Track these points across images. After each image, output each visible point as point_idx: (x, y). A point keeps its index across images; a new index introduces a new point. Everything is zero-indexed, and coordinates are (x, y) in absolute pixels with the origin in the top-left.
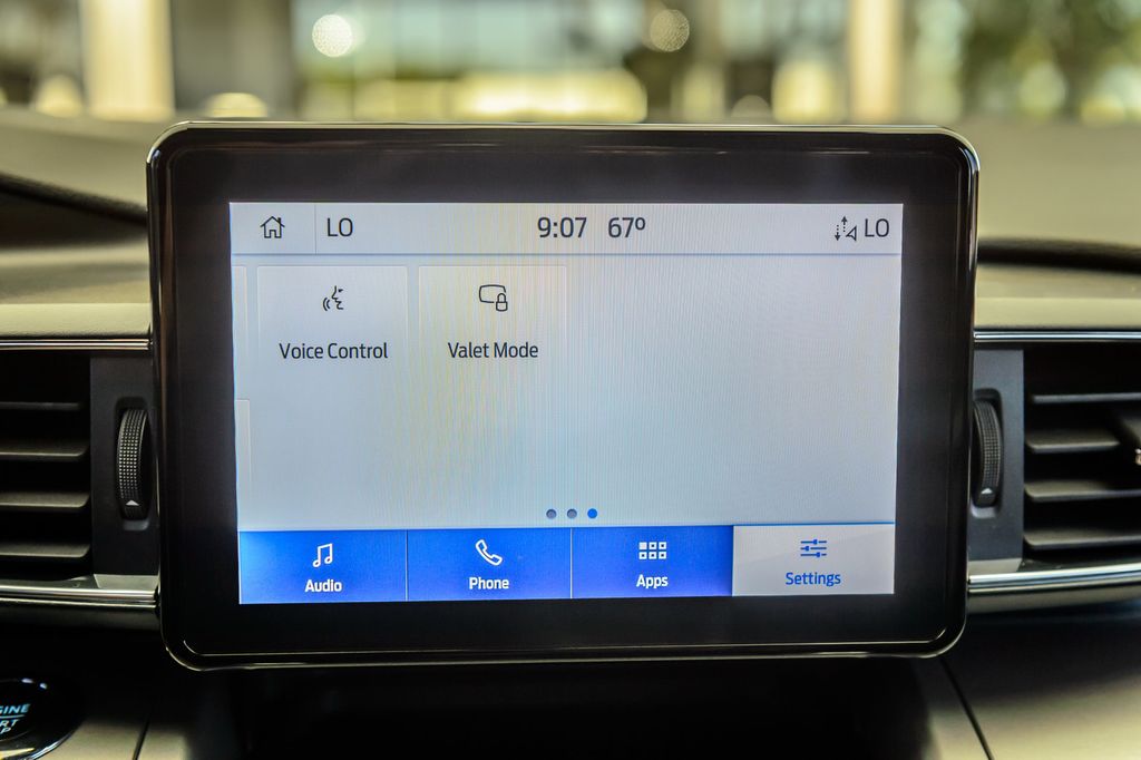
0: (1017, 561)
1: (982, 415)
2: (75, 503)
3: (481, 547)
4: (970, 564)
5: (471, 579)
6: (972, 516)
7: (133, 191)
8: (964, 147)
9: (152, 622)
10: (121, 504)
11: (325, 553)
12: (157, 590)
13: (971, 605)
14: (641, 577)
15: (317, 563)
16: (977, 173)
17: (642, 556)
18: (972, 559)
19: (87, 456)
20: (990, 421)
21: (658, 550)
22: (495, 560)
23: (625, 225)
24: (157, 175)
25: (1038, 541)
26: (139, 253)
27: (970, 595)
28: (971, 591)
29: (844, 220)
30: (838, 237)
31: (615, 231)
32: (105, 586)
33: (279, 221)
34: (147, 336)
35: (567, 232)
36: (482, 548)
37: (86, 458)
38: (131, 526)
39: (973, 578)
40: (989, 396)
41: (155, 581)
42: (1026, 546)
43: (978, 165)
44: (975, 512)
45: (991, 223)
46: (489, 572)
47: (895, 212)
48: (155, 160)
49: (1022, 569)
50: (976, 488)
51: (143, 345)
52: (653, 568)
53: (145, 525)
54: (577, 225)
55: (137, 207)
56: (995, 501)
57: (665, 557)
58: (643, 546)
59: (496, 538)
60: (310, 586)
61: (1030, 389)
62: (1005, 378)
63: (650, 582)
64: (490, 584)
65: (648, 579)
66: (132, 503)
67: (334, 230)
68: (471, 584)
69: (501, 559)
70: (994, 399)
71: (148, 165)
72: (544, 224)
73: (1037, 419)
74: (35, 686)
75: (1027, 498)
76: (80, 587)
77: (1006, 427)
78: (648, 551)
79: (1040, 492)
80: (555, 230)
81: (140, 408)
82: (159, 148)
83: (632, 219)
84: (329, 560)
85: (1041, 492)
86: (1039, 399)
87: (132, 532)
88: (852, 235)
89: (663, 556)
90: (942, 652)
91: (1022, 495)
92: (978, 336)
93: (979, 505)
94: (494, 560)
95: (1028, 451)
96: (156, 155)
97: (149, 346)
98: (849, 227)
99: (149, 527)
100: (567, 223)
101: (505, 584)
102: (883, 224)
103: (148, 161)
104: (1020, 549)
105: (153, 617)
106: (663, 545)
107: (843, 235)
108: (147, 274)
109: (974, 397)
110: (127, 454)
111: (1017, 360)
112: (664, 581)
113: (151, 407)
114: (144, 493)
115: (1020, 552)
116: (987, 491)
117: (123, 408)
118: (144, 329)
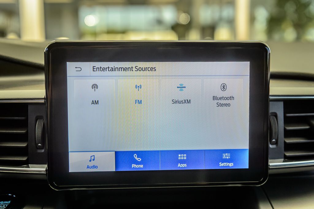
0: (283, 160)
1: (272, 119)
2: (24, 145)
4: (269, 161)
5: (133, 165)
6: (270, 147)
7: (40, 60)
8: (266, 46)
9: (45, 177)
10: (36, 144)
12: (46, 168)
13: (270, 172)
14: (179, 164)
16: (270, 53)
17: (179, 158)
18: (270, 159)
20: (274, 121)
21: (184, 157)
22: (139, 160)
24: (47, 55)
25: (288, 154)
26: (42, 77)
27: (270, 169)
28: (270, 168)
32: (32, 168)
34: (44, 99)
36: (135, 157)
37: (27, 132)
38: (39, 151)
39: (271, 164)
40: (274, 114)
41: (46, 166)
42: (285, 155)
43: (270, 51)
44: (271, 146)
45: (274, 67)
46: (137, 163)
47: (247, 64)
48: (47, 51)
49: (284, 162)
50: (271, 139)
51: (43, 101)
52: (182, 162)
53: (43, 151)
55: (43, 65)
56: (276, 143)
57: (186, 159)
58: (180, 155)
59: (139, 153)
61: (285, 113)
62: (278, 109)
63: (182, 165)
64: (138, 166)
65: (181, 165)
66: (40, 145)
67: (95, 69)
68: (133, 166)
69: (141, 159)
70: (275, 115)
71: (45, 52)
73: (288, 121)
74: (12, 196)
75: (285, 142)
76: (25, 168)
77: (278, 122)
78: (181, 157)
81: (42, 119)
82: (48, 48)
85: (289, 141)
86: (288, 115)
87: (39, 153)
89: (185, 158)
90: (262, 185)
91: (283, 141)
92: (271, 98)
93: (272, 144)
95: (285, 129)
96: (47, 49)
97: (45, 101)
99: (44, 151)
101: (142, 166)
103: (45, 51)
104: (283, 156)
106: (185, 155)
108: (44, 82)
109: (270, 115)
110: (38, 131)
111: (282, 104)
112: (185, 165)
113: (45, 118)
114: (43, 142)
115: (283, 157)
116: (274, 140)
117: (37, 118)
118: (43, 97)
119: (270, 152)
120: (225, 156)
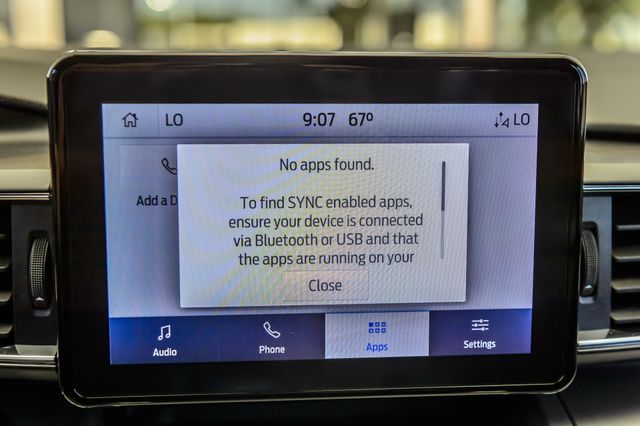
0: (606, 331)
1: (586, 239)
2: (4, 298)
3: (267, 326)
4: (580, 333)
5: (261, 347)
6: (580, 303)
7: (40, 96)
8: (576, 65)
9: (53, 376)
10: (32, 299)
11: (166, 331)
12: (56, 356)
13: (580, 359)
15: (160, 338)
16: (586, 83)
18: (582, 329)
19: (10, 268)
20: (591, 241)
23: (360, 118)
24: (53, 85)
25: (619, 317)
26: (42, 135)
27: (579, 353)
28: (580, 351)
29: (501, 114)
30: (497, 125)
31: (353, 121)
32: (23, 353)
33: (134, 116)
34: (49, 191)
35: (322, 122)
38: (39, 314)
39: (580, 342)
40: (591, 227)
41: (55, 349)
42: (612, 321)
43: (587, 77)
44: (582, 301)
45: (594, 115)
46: (272, 342)
47: (533, 109)
48: (52, 75)
49: (609, 336)
50: (583, 284)
51: (45, 197)
53: (48, 313)
54: (329, 117)
55: (41, 105)
56: (594, 293)
60: (156, 353)
61: (616, 220)
62: (600, 214)
64: (273, 350)
66: (39, 299)
67: (171, 121)
68: (261, 350)
69: (279, 334)
70: (593, 228)
71: (48, 79)
72: (308, 117)
73: (620, 240)
75: (613, 290)
76: (7, 354)
77: (600, 245)
79: (621, 286)
80: (315, 121)
81: (44, 238)
82: (55, 68)
83: (364, 114)
84: (168, 335)
86: (621, 227)
87: (38, 318)
88: (506, 124)
90: (561, 390)
91: (610, 289)
92: (585, 188)
93: (585, 296)
94: (275, 334)
95: (614, 260)
96: (53, 73)
97: (49, 198)
98: (504, 118)
99: (52, 313)
100: (322, 117)
101: (282, 350)
102: (525, 117)
103: (48, 76)
104: (609, 322)
105: (53, 373)
107: (500, 124)
108: (48, 149)
109: (583, 227)
110: (36, 267)
111: (607, 203)
113: (52, 238)
114: (47, 291)
115: (609, 325)
116: (589, 287)
117: (34, 236)
118: (46, 187)
119: (580, 314)
120: (476, 325)
